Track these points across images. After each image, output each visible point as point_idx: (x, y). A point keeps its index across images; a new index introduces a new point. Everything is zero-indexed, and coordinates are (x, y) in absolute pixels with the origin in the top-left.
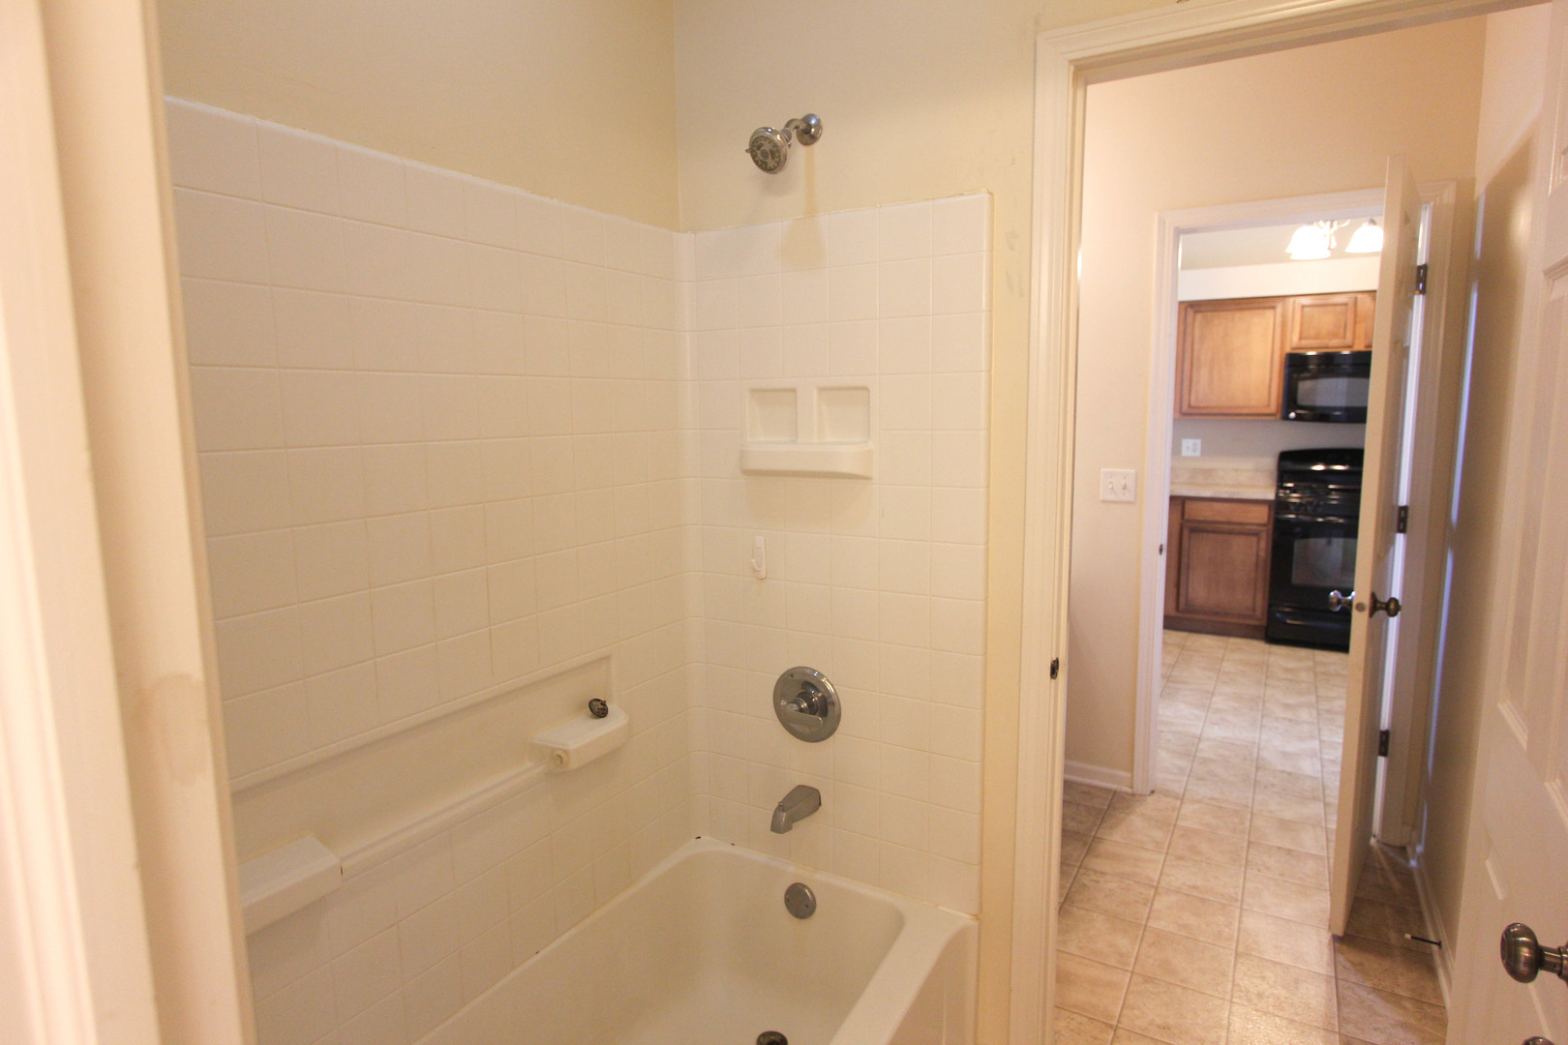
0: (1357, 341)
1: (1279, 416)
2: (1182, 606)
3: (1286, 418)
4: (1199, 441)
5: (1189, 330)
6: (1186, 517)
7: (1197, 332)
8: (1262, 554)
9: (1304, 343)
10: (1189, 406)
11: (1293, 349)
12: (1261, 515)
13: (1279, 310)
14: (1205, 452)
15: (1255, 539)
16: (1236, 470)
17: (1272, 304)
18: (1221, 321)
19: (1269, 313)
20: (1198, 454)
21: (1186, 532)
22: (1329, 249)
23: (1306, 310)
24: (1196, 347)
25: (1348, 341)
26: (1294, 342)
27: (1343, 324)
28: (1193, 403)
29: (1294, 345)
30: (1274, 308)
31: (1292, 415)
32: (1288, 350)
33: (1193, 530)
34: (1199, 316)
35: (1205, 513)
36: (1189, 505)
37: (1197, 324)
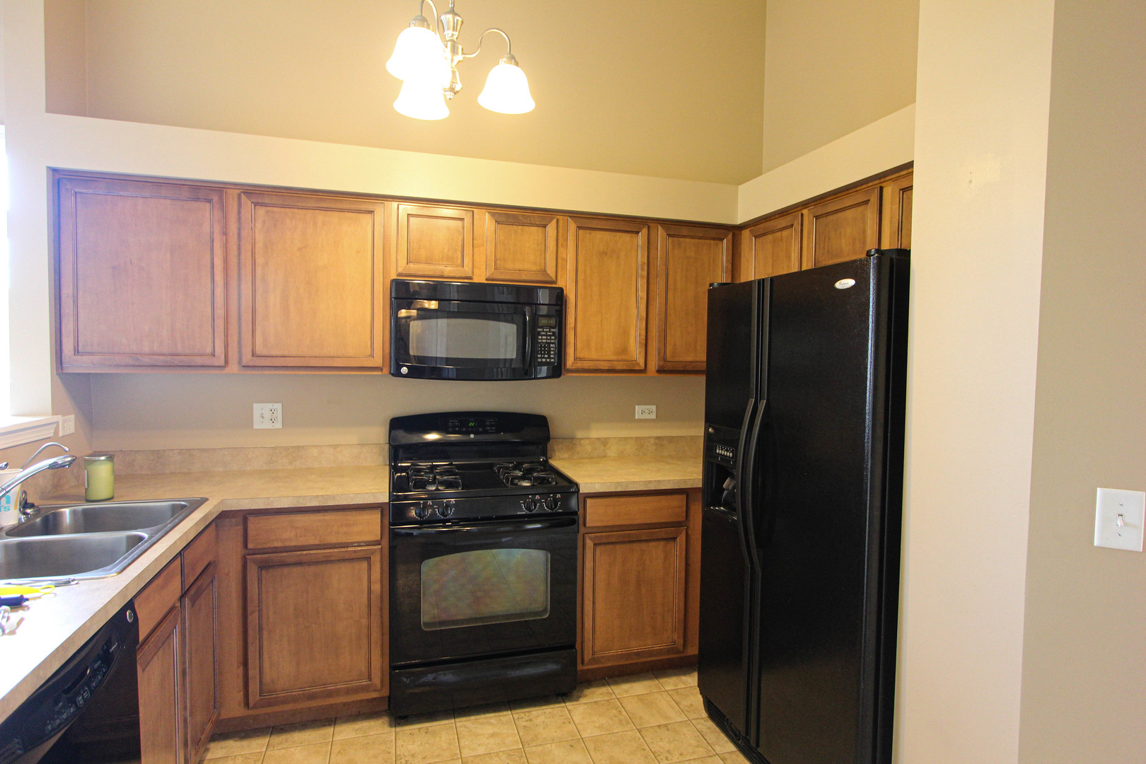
0: (476, 271)
1: (386, 370)
2: (254, 697)
3: (397, 374)
4: (278, 406)
5: (244, 233)
6: (250, 546)
7: (260, 237)
8: (376, 587)
9: (414, 268)
10: (254, 355)
11: (399, 275)
12: (370, 528)
13: (378, 216)
14: (289, 421)
15: (365, 565)
16: (335, 446)
17: (370, 208)
18: (296, 225)
19: (367, 218)
20: (278, 425)
21: (253, 571)
22: (452, 89)
23: (412, 219)
24: (260, 261)
25: (467, 270)
26: (399, 266)
27: (460, 248)
28: (260, 349)
29: (400, 270)
30: (371, 212)
31: (404, 370)
32: (394, 277)
33: (264, 566)
34: (261, 211)
35: (286, 533)
36: (253, 524)
37: (259, 225)
